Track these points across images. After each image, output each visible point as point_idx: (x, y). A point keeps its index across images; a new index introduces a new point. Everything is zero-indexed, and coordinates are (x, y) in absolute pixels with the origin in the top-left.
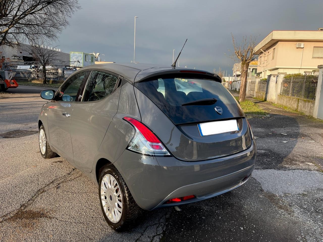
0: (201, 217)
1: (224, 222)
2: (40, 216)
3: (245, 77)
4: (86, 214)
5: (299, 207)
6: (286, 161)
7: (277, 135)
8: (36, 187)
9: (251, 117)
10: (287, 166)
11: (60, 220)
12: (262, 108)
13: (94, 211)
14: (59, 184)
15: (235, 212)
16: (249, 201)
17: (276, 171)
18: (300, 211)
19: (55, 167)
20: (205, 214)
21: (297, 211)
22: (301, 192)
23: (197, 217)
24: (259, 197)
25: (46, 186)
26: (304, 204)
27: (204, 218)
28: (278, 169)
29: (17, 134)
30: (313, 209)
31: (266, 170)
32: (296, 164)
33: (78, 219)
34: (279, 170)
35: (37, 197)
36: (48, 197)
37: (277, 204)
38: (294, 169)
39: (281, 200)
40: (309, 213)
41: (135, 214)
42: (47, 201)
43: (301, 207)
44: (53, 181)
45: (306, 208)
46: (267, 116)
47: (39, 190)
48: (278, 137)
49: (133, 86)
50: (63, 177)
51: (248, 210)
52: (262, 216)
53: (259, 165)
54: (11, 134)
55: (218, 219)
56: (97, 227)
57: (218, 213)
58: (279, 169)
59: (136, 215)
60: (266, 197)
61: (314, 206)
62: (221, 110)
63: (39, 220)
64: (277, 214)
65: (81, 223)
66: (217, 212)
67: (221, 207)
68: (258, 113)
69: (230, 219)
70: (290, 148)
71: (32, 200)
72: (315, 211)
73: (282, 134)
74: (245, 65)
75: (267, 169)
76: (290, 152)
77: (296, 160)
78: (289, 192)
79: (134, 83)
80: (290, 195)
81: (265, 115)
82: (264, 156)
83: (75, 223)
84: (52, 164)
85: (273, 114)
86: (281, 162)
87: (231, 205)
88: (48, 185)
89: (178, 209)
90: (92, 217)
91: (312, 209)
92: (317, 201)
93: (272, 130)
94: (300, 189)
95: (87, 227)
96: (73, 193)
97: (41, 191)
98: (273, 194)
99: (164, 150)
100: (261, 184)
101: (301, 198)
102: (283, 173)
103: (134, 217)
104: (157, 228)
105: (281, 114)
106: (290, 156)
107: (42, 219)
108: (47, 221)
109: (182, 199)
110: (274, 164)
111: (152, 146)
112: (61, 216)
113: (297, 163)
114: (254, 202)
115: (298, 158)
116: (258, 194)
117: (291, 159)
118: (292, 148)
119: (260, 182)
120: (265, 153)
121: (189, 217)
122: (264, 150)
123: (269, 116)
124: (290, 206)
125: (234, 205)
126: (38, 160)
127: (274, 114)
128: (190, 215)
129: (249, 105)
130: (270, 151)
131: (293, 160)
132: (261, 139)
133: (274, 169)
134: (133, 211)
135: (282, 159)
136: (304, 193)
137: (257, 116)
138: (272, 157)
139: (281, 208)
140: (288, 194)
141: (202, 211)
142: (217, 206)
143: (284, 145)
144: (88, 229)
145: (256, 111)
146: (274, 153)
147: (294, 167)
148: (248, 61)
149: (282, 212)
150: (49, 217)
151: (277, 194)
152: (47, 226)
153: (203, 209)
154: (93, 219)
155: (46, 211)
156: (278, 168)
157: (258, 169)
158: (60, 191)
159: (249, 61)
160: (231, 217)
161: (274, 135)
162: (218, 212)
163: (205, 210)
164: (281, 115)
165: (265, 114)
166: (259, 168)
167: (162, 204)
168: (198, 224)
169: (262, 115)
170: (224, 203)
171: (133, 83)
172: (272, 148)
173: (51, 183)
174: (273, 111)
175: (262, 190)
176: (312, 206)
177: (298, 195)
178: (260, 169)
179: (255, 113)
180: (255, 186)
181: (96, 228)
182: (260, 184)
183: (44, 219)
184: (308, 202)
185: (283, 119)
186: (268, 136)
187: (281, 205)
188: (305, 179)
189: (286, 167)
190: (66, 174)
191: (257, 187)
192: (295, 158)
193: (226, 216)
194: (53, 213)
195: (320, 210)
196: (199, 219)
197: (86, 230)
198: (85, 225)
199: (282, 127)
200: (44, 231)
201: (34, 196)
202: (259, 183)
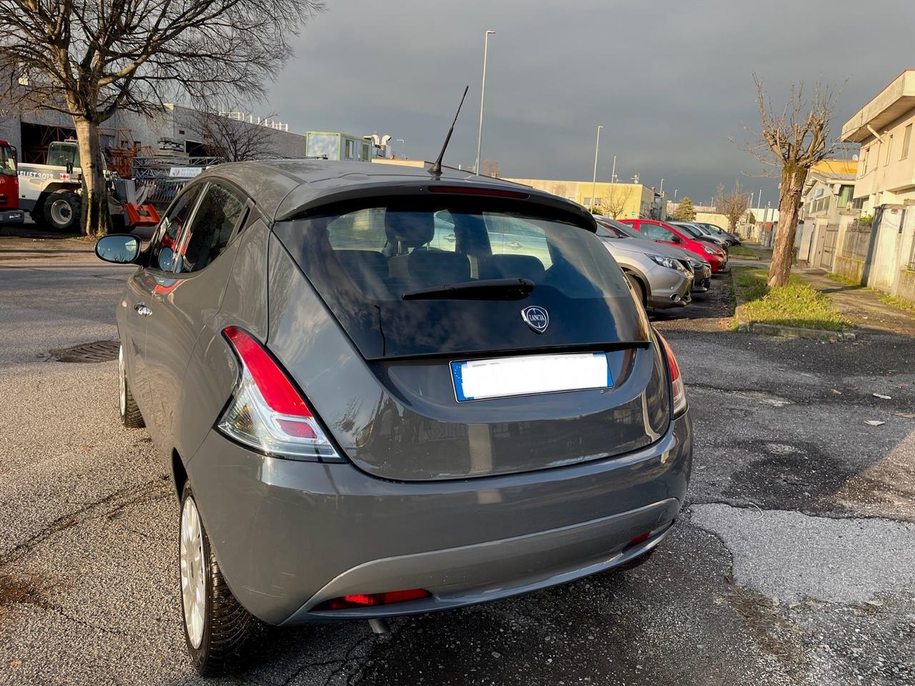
0: (490, 652)
1: (560, 676)
2: (24, 596)
3: (792, 210)
4: (149, 605)
5: (836, 650)
6: (852, 488)
7: (857, 396)
8: (55, 510)
9: (792, 336)
10: (848, 504)
11: (67, 617)
12: (838, 310)
13: (173, 601)
14: (121, 507)
15: (608, 647)
16: (669, 614)
17: (804, 518)
18: (833, 666)
19: (137, 454)
20: (506, 644)
21: (822, 663)
22: (862, 597)
23: (478, 650)
24: (710, 604)
25: (83, 510)
26: (854, 643)
27: (496, 655)
28: (814, 514)
29: (100, 352)
30: (881, 664)
31: (772, 511)
32: (882, 500)
33: (117, 620)
34: (817, 515)
35: (44, 539)
36: (72, 541)
37: (762, 631)
38: (869, 517)
39: (783, 621)
40: (860, 677)
41: (236, 631)
42: (64, 555)
43: (842, 652)
44: (111, 496)
45: (856, 659)
46: (846, 334)
47: (60, 519)
48: (856, 407)
49: (269, 231)
50: (145, 485)
51: (654, 645)
52: (693, 669)
53: (753, 494)
54: (85, 352)
55: (542, 665)
56: (157, 651)
57: (549, 642)
58: (816, 512)
59: (241, 632)
60: (734, 606)
61: (887, 653)
62: (545, 318)
63: (12, 608)
64: (749, 668)
65: (120, 632)
66: (547, 639)
67: (570, 624)
68: (820, 325)
69: (581, 667)
70: (883, 445)
71: (27, 546)
72: (885, 672)
73: (874, 394)
74: (794, 175)
75: (777, 508)
76: (881, 457)
77: (889, 485)
78: (820, 596)
79: (275, 221)
80: (820, 606)
81: (840, 331)
82: (783, 464)
83: (104, 631)
84: (135, 446)
85: (869, 329)
86: (834, 491)
87: (604, 622)
88: (92, 506)
89: (378, 629)
90: (158, 620)
91: (878, 665)
92: (908, 635)
93: (847, 380)
94: (862, 589)
95: (128, 648)
96: (146, 536)
97: (65, 522)
98: (762, 596)
99: (322, 440)
100: (737, 559)
101: (854, 619)
102: (827, 529)
103: (235, 638)
104: (333, 674)
105: (898, 330)
106: (873, 472)
107: (22, 608)
108: (33, 613)
109: (379, 600)
110: (807, 494)
111: (287, 427)
112: (77, 604)
113: (888, 496)
114: (687, 619)
115: (898, 479)
116: (710, 592)
117: (871, 481)
118: (892, 444)
119: (735, 550)
120: (790, 455)
121: (452, 646)
122: (795, 445)
123: (852, 335)
124: (806, 644)
125: (615, 623)
126: (107, 431)
127: (874, 330)
128: (458, 642)
129: (798, 297)
130: (812, 449)
131: (879, 485)
132: (798, 408)
133: (801, 511)
134: (230, 620)
135: (844, 478)
136: (871, 603)
137: (814, 332)
138: (809, 471)
139: (769, 646)
140: (816, 600)
141: (502, 630)
142: (558, 623)
143: (867, 432)
144: (129, 656)
145: (812, 316)
146: (823, 459)
147: (870, 509)
148: (804, 162)
149: (768, 664)
150: (44, 604)
151: (775, 599)
152: (24, 630)
153: (508, 625)
154: (158, 625)
155: (45, 584)
156: (814, 509)
157: (746, 507)
158: (114, 526)
159: (808, 160)
160: (589, 662)
161: (850, 398)
162: (552, 639)
163: (514, 628)
164: (896, 335)
165: (840, 327)
166: (749, 505)
167: (309, 611)
168: (470, 673)
169: (831, 333)
170: (587, 611)
171: (271, 222)
172: (821, 441)
173: (104, 501)
174: (874, 318)
175: (730, 580)
176: (883, 652)
177: (846, 609)
178: (753, 506)
179: (809, 324)
180: (714, 562)
181: (151, 655)
182: (732, 558)
183: (26, 608)
184: (875, 635)
185: (899, 345)
186: (825, 398)
187: (775, 637)
188: (894, 554)
189: (843, 507)
190: (157, 478)
191: (720, 566)
192: (887, 479)
193: (572, 659)
194: (59, 593)
195: (906, 669)
196: (479, 659)
197: (121, 657)
198: (126, 641)
199: (884, 375)
200: (8, 645)
201: (39, 535)
202: (731, 554)
